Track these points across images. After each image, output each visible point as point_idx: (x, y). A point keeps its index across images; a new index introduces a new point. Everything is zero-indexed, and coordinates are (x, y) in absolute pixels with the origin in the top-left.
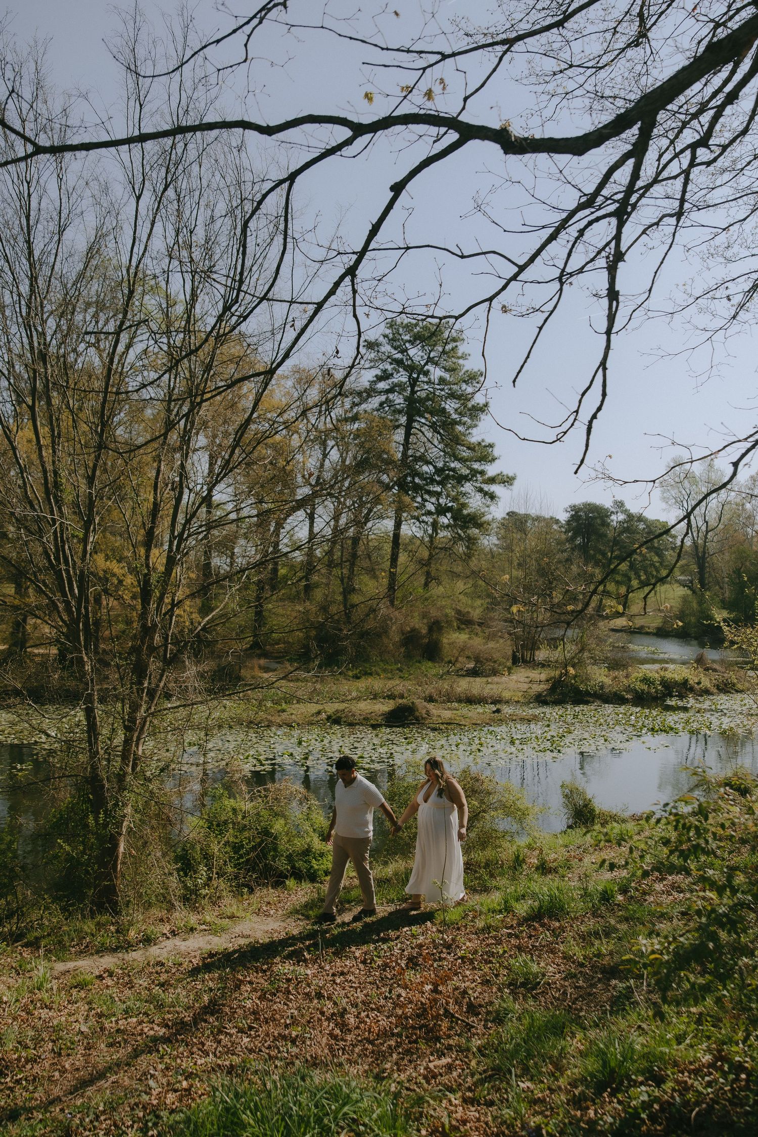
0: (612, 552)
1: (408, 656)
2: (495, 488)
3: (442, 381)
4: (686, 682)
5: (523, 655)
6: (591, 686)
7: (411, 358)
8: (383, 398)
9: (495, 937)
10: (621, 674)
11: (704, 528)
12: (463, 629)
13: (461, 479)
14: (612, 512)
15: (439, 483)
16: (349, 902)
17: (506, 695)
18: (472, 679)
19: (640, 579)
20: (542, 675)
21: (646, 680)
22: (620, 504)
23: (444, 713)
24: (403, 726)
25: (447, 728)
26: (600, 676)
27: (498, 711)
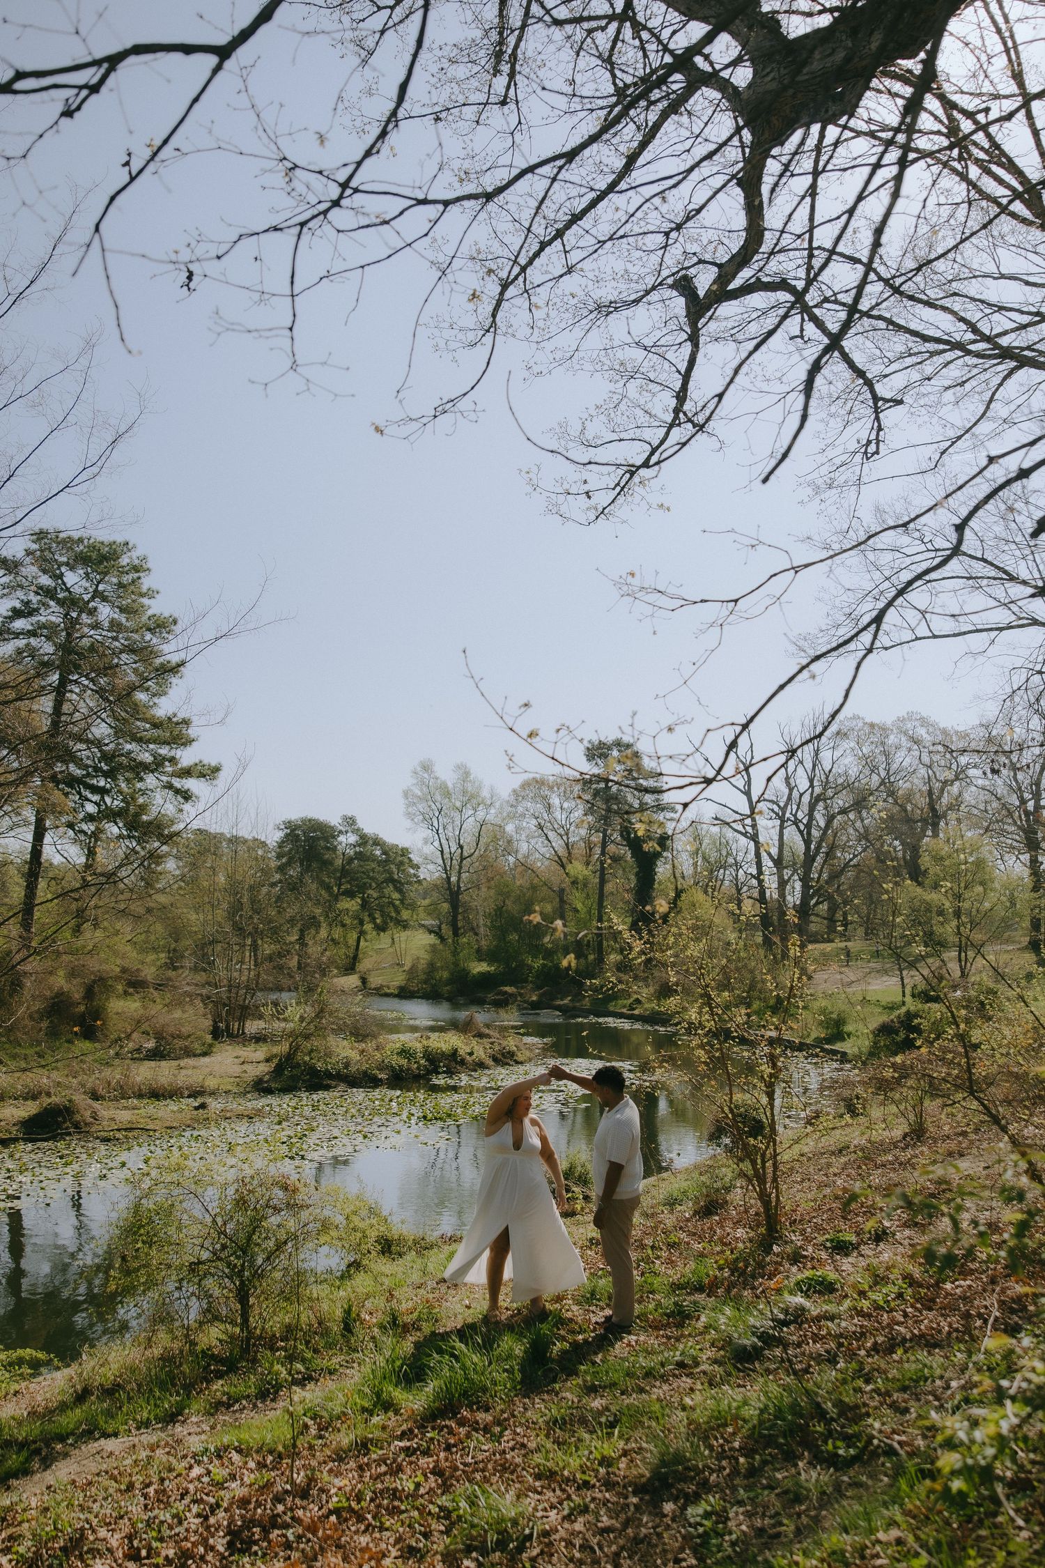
0: (339, 886)
1: (53, 1034)
2: (191, 784)
3: (115, 626)
4: (455, 1052)
5: (228, 1026)
6: (331, 1065)
7: (68, 590)
8: (21, 643)
9: (382, 1461)
10: (370, 1046)
11: (457, 856)
12: (131, 994)
13: (139, 769)
14: (341, 832)
15: (106, 775)
16: (62, 1438)
17: (211, 1083)
18: (153, 1064)
19: (375, 923)
20: (260, 1052)
21: (405, 1052)
22: (350, 821)
23: (116, 1114)
24: (54, 1138)
25: (126, 1137)
26: (344, 1050)
27: (203, 1106)
